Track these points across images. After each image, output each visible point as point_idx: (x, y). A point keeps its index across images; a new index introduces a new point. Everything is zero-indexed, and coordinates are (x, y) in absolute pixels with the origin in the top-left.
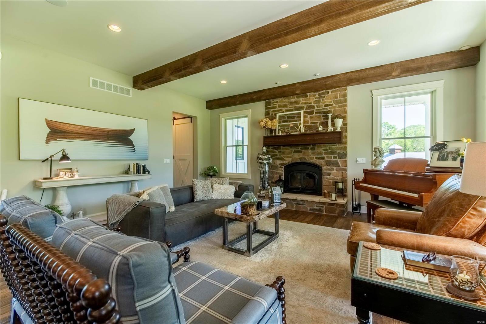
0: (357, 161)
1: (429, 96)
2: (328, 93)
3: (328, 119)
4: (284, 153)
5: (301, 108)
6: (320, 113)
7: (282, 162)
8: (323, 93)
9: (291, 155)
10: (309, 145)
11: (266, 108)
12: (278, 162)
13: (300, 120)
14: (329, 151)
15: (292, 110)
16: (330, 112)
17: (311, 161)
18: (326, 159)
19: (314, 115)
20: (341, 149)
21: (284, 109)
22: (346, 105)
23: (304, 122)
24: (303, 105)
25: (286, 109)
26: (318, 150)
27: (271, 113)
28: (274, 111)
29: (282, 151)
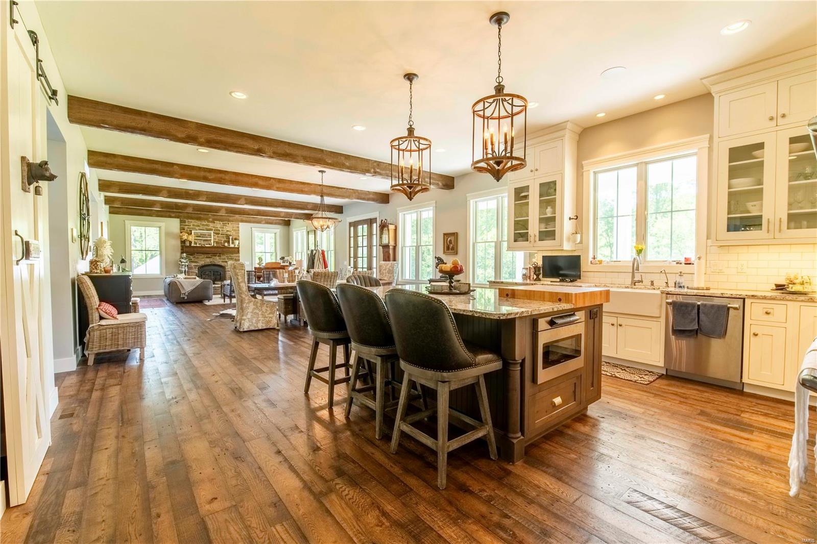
1: (274, 234)
2: (228, 224)
3: (229, 239)
4: (198, 258)
5: (211, 230)
6: (224, 234)
7: (196, 264)
8: (226, 223)
9: (203, 260)
10: (217, 254)
11: (181, 225)
12: (193, 264)
13: (211, 237)
14: (230, 257)
15: (203, 230)
16: (230, 235)
17: (219, 264)
18: (228, 262)
19: (220, 235)
20: (237, 257)
21: (197, 228)
22: (239, 233)
23: (214, 239)
24: (212, 228)
25: (199, 228)
26: (223, 257)
27: (186, 229)
28: (188, 228)
29: (196, 257)
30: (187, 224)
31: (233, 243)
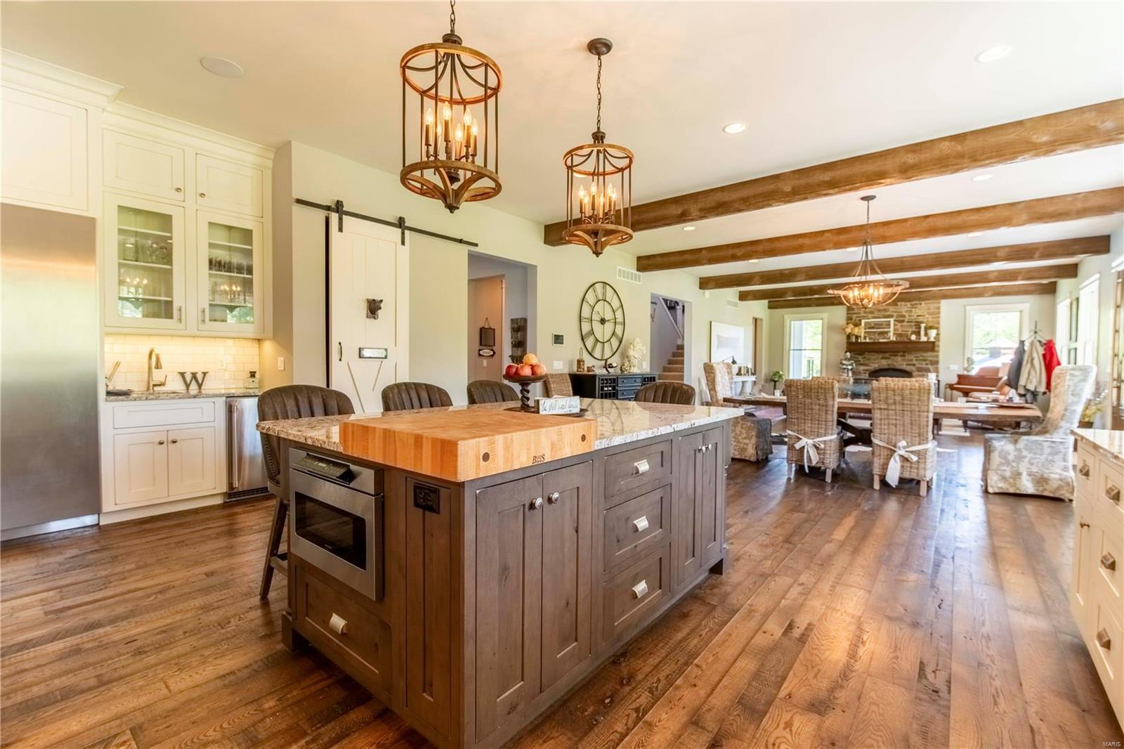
0: (948, 368)
1: (1019, 313)
2: (921, 304)
3: (920, 328)
4: (869, 359)
5: (891, 316)
6: (911, 322)
7: (866, 368)
8: (916, 304)
10: (899, 352)
11: (848, 314)
12: (862, 368)
13: (889, 328)
14: (921, 358)
15: (879, 318)
16: (922, 322)
17: (901, 367)
18: (918, 366)
19: (905, 323)
20: (933, 356)
21: (870, 316)
22: (939, 317)
23: (895, 330)
24: (893, 314)
25: (872, 315)
26: (908, 357)
27: (854, 319)
28: (857, 317)
29: (867, 357)
30: (856, 311)
31: (926, 334)
